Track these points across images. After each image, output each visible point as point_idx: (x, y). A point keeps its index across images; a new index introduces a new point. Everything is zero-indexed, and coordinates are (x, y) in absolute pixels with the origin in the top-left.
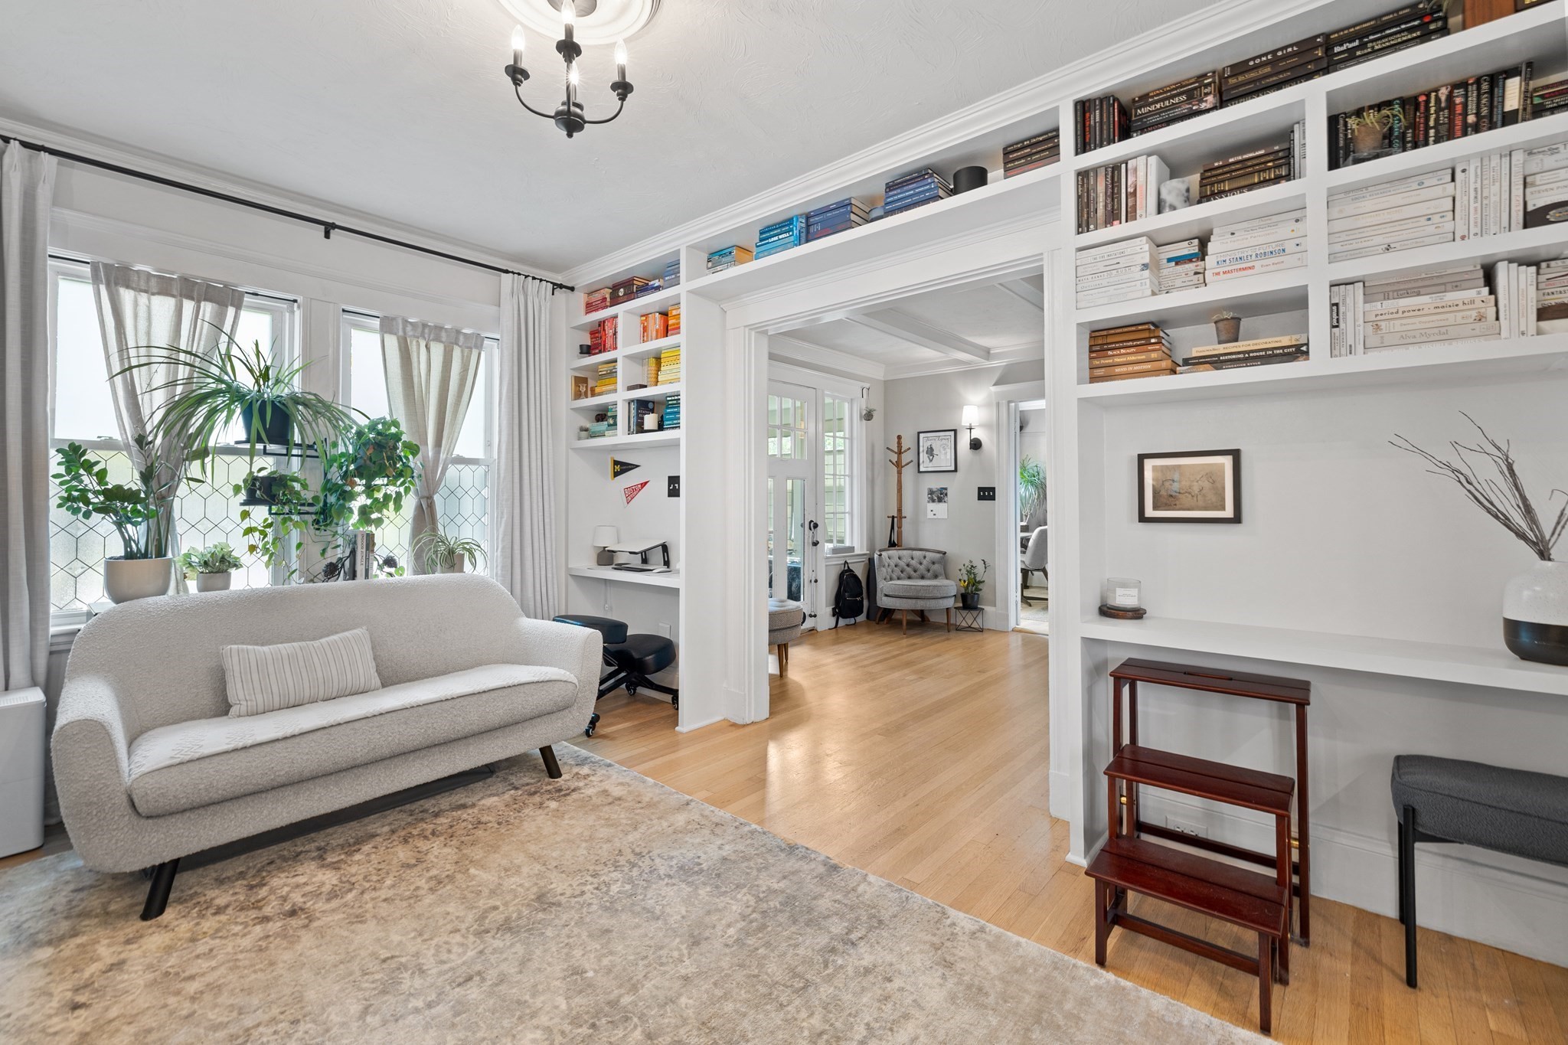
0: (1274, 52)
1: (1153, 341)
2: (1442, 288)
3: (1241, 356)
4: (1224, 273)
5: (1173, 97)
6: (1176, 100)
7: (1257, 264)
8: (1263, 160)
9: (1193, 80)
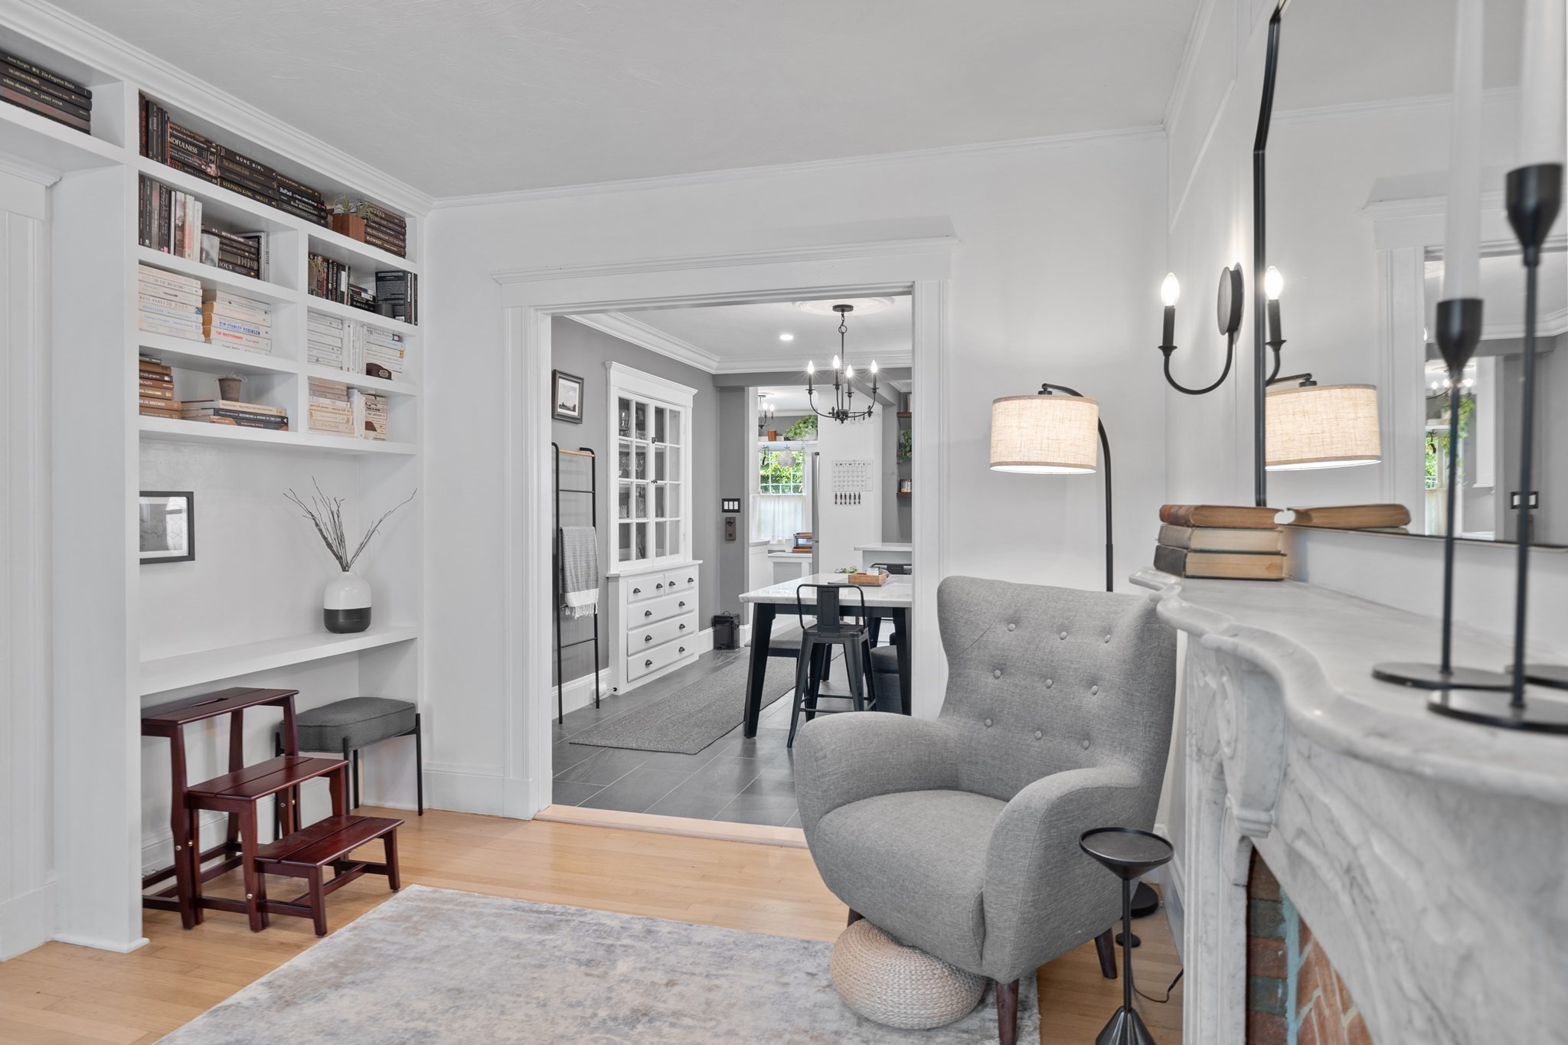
0: (252, 162)
1: (166, 378)
2: (333, 396)
3: (252, 416)
4: (224, 334)
5: (190, 143)
6: (190, 148)
7: (245, 337)
8: (243, 247)
9: (203, 140)
